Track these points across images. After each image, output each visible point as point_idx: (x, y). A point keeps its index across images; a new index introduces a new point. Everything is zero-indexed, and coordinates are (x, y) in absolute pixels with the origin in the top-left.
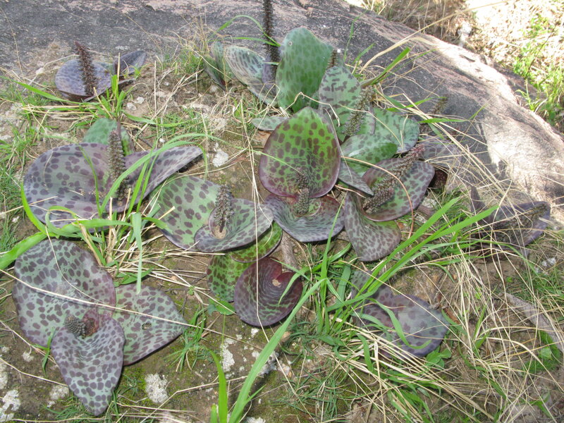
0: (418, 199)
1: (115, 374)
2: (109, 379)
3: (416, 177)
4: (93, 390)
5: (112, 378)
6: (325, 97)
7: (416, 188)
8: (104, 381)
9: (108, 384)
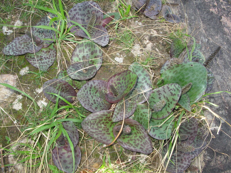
0: (129, 149)
1: (18, 54)
2: (16, 52)
3: (141, 145)
4: (11, 49)
5: (17, 53)
6: (164, 89)
7: (135, 146)
8: (15, 51)
9: (14, 53)
